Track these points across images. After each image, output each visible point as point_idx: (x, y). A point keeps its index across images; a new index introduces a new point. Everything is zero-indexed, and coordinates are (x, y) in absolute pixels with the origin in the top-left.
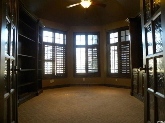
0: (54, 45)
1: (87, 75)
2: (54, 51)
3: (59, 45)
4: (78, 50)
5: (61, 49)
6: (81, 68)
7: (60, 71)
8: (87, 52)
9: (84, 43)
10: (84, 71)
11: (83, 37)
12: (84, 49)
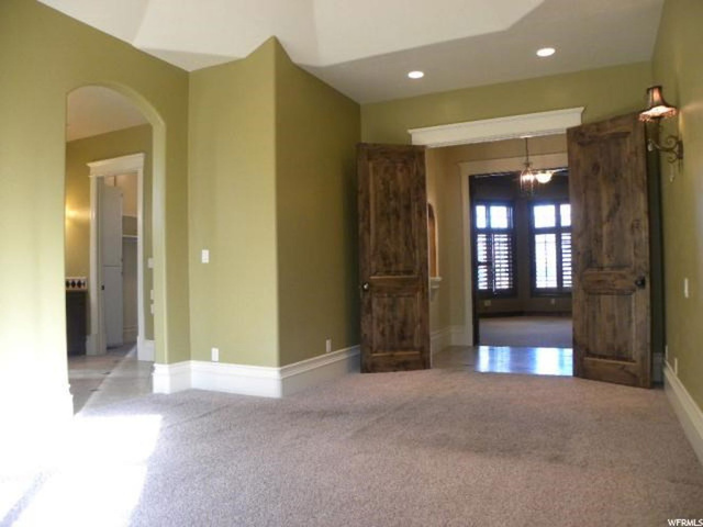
0: (489, 232)
1: (560, 292)
2: (489, 245)
3: (499, 231)
4: (539, 238)
5: (503, 238)
6: (546, 278)
7: (503, 283)
8: (559, 242)
9: (552, 223)
10: (553, 284)
11: (551, 209)
12: (552, 237)
